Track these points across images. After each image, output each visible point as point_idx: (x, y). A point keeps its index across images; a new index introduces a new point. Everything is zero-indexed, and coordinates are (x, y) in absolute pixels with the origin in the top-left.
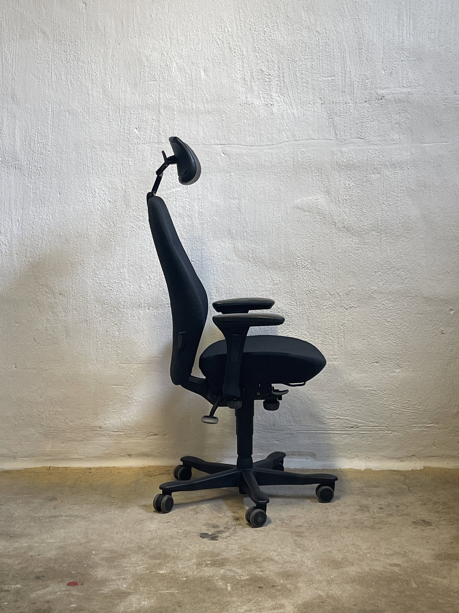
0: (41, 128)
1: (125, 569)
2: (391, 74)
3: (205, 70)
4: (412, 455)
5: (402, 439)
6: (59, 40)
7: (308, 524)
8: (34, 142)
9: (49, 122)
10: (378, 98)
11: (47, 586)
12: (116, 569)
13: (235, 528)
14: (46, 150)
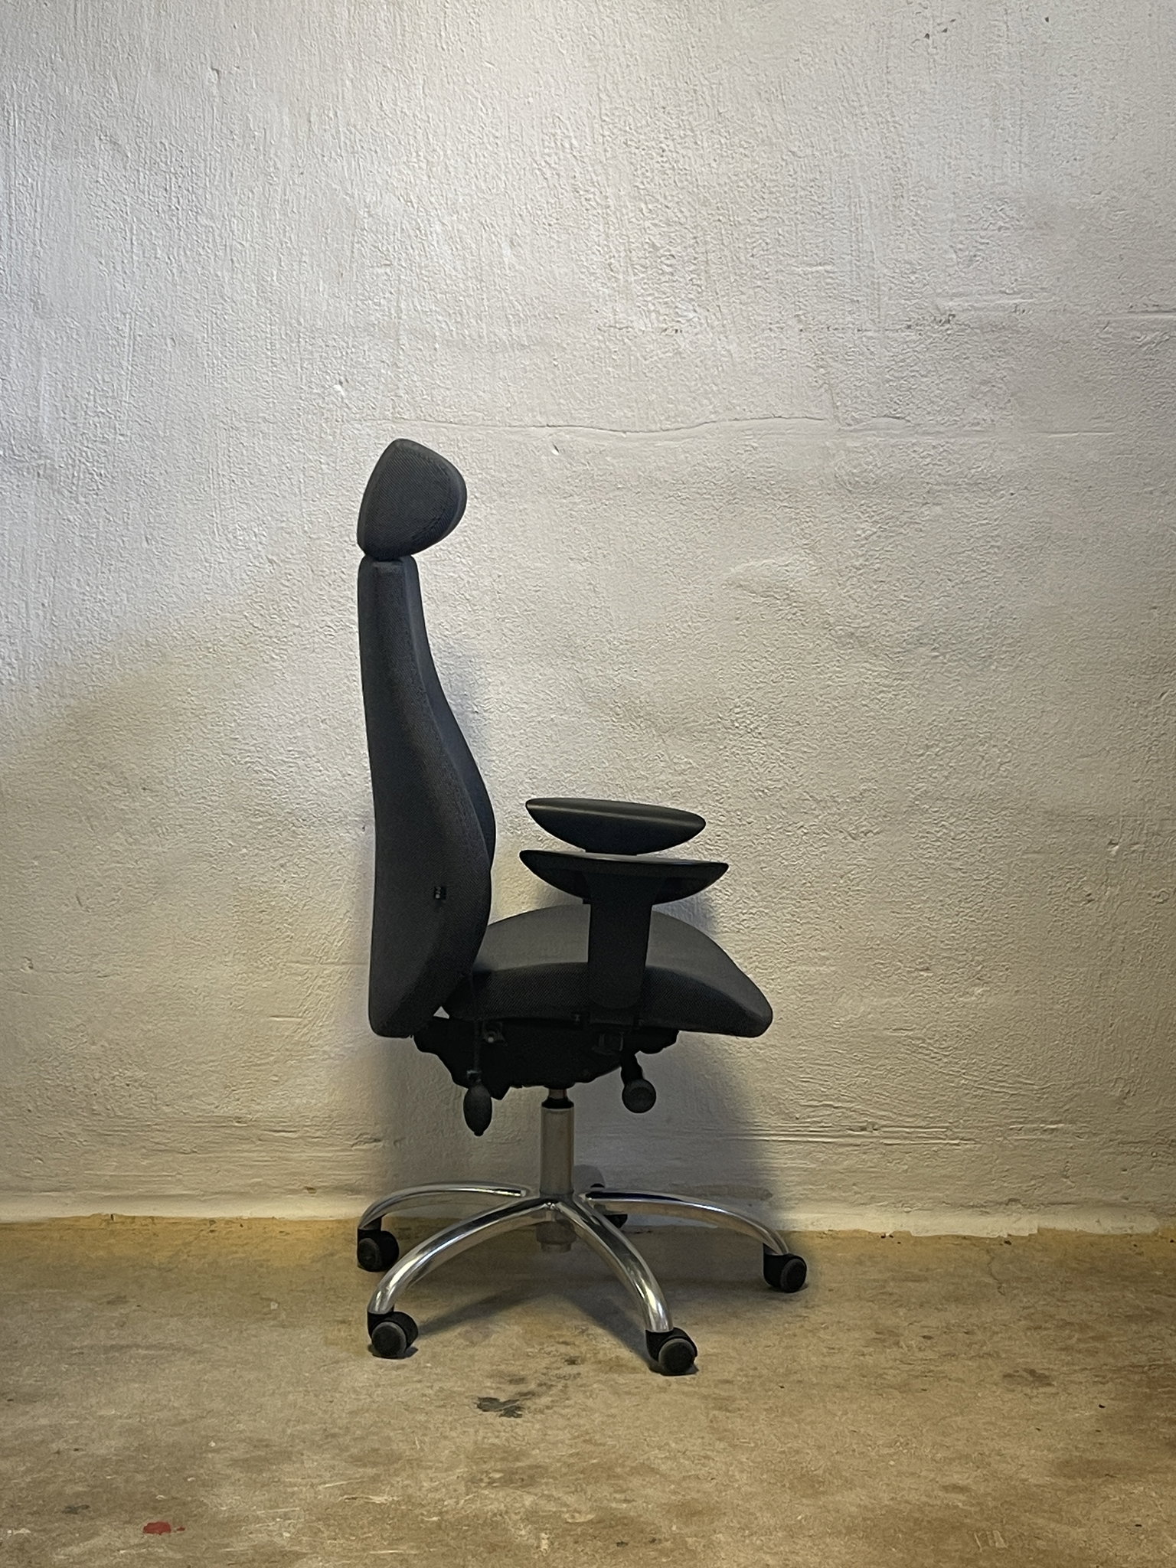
0: (102, 376)
1: (289, 1490)
2: (972, 259)
3: (512, 242)
4: (1011, 1200)
5: (986, 1161)
6: (153, 161)
7: (746, 1376)
8: (86, 412)
9: (125, 364)
10: (938, 319)
11: (96, 1534)
12: (267, 1491)
13: (566, 1386)
14: (116, 433)
